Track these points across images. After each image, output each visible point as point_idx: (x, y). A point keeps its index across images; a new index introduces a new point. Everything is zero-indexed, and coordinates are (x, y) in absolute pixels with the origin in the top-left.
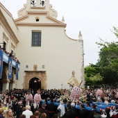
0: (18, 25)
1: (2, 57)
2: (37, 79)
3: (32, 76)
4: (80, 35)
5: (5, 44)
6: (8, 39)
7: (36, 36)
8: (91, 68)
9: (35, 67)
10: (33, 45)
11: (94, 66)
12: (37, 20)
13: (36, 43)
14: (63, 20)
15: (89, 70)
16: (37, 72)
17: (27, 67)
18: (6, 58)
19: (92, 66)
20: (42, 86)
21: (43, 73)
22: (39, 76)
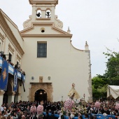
0: (23, 37)
1: (7, 68)
2: (43, 91)
3: (38, 88)
4: (87, 45)
5: (10, 55)
6: (13, 51)
7: (41, 47)
8: (99, 79)
9: (41, 79)
10: (39, 56)
11: (102, 77)
12: (43, 31)
13: (41, 55)
14: (69, 31)
15: (97, 81)
16: (43, 84)
17: (33, 78)
18: (11, 69)
20: (48, 98)
21: (49, 84)
22: (45, 88)
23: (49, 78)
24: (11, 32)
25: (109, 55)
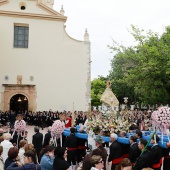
2: (22, 96)
3: (14, 92)
7: (20, 32)
8: (100, 82)
10: (16, 45)
11: (105, 79)
12: (23, 8)
13: (20, 43)
14: (62, 11)
15: (98, 84)
17: (7, 78)
19: (102, 79)
21: (31, 87)
22: (25, 92)
23: (32, 78)
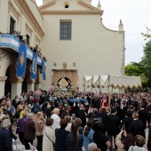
0: (42, 13)
4: (121, 24)
5: (28, 37)
6: (31, 31)
7: (65, 27)
9: (65, 65)
10: (62, 38)
12: (67, 7)
13: (65, 36)
14: (99, 5)
15: (131, 69)
16: (67, 71)
17: (55, 65)
18: (30, 54)
19: (135, 64)
23: (74, 64)
24: (28, 8)
25: (148, 36)
